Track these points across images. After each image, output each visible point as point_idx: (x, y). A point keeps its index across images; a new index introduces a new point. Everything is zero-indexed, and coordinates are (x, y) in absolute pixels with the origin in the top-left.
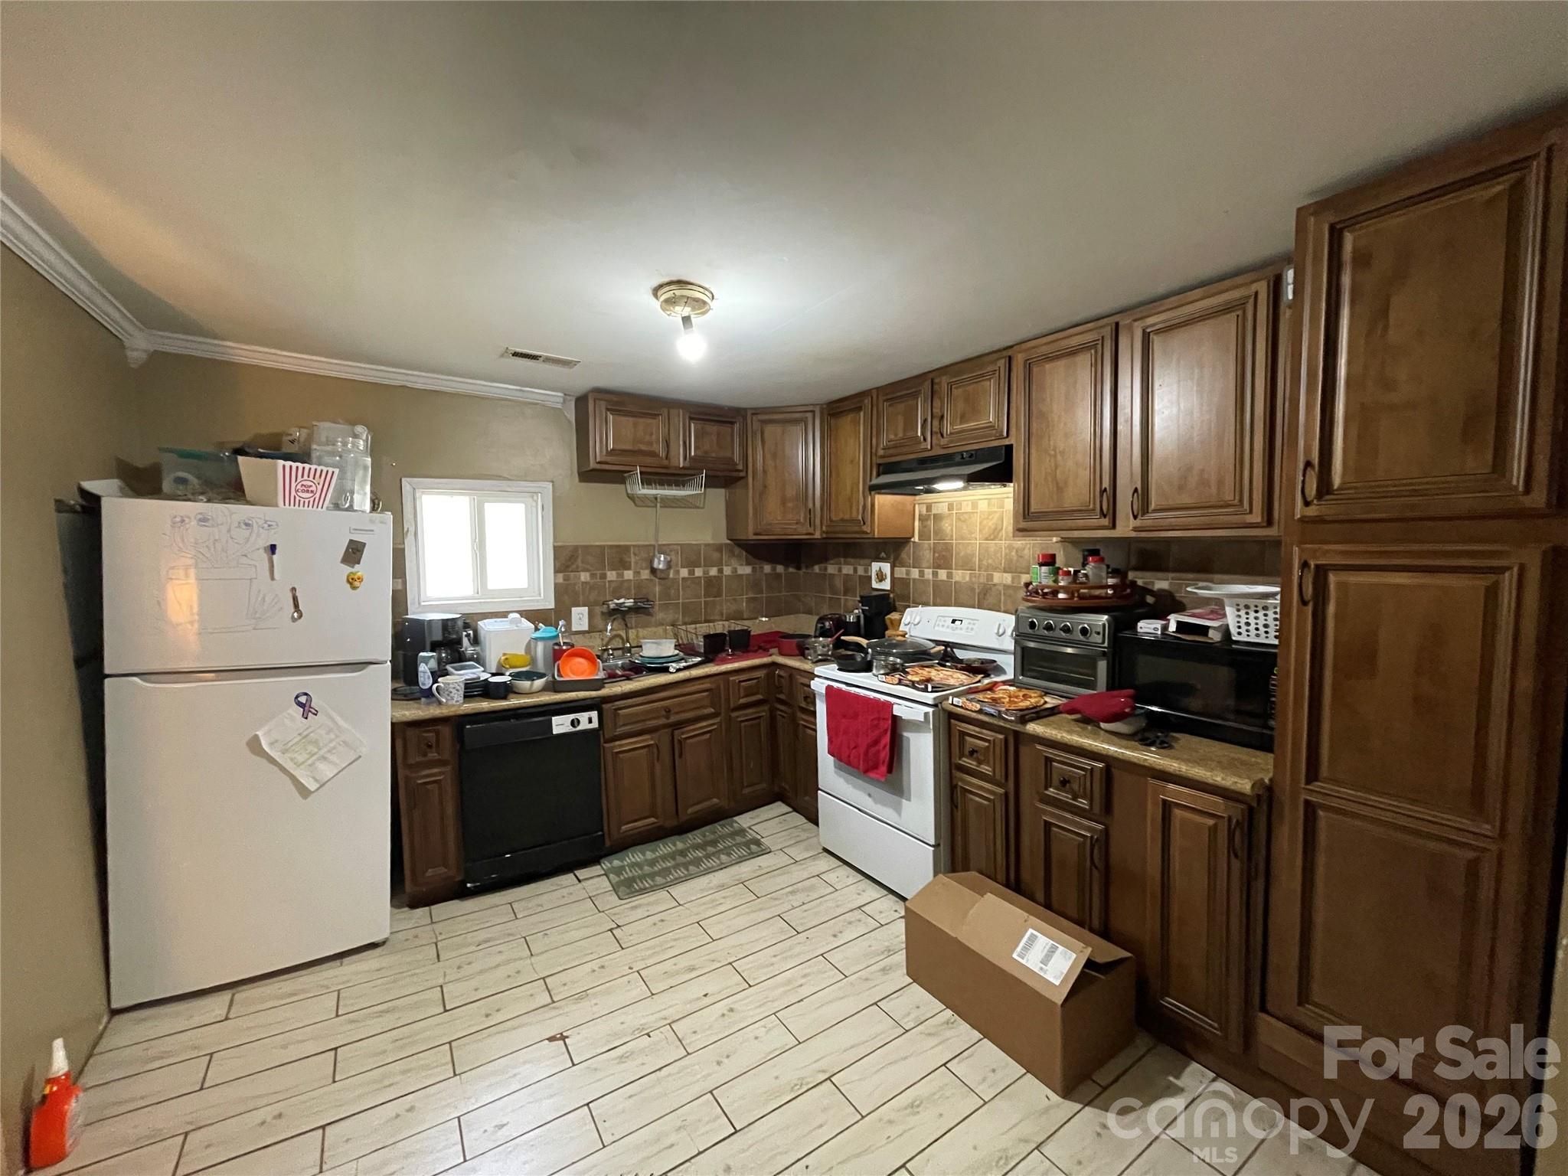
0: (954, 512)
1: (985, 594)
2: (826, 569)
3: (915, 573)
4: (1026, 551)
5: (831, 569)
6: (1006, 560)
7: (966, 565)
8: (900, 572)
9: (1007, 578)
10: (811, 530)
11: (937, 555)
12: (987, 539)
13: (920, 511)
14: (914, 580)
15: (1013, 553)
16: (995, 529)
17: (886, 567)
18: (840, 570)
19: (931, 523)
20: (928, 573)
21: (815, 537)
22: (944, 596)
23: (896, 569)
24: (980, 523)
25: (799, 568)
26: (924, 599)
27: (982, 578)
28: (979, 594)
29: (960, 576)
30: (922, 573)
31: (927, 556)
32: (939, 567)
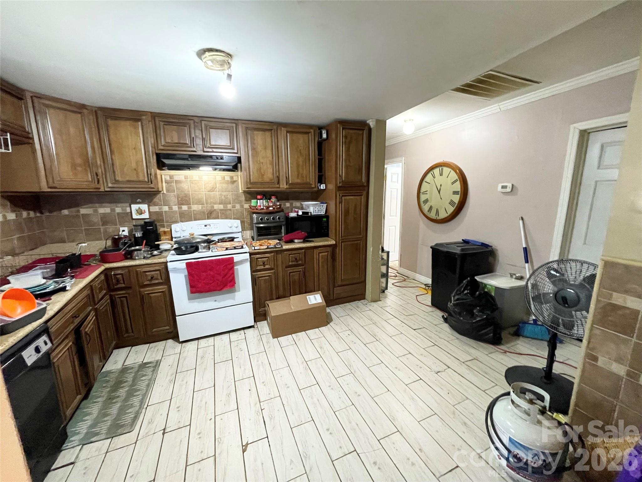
0: (189, 180)
1: (211, 214)
2: (79, 211)
3: (166, 208)
4: (229, 196)
5: (83, 211)
6: (219, 200)
7: (199, 202)
8: (155, 209)
9: (221, 207)
10: (98, 186)
11: (180, 199)
12: (209, 192)
13: (165, 179)
14: (166, 212)
15: (223, 197)
16: (213, 188)
17: (144, 207)
18: (96, 211)
19: (174, 184)
20: (175, 208)
21: (101, 190)
22: (186, 217)
23: (150, 207)
24: (205, 185)
25: (42, 213)
26: (174, 219)
27: (208, 207)
28: (207, 214)
29: (195, 207)
30: (170, 208)
31: (173, 199)
32: (183, 204)
